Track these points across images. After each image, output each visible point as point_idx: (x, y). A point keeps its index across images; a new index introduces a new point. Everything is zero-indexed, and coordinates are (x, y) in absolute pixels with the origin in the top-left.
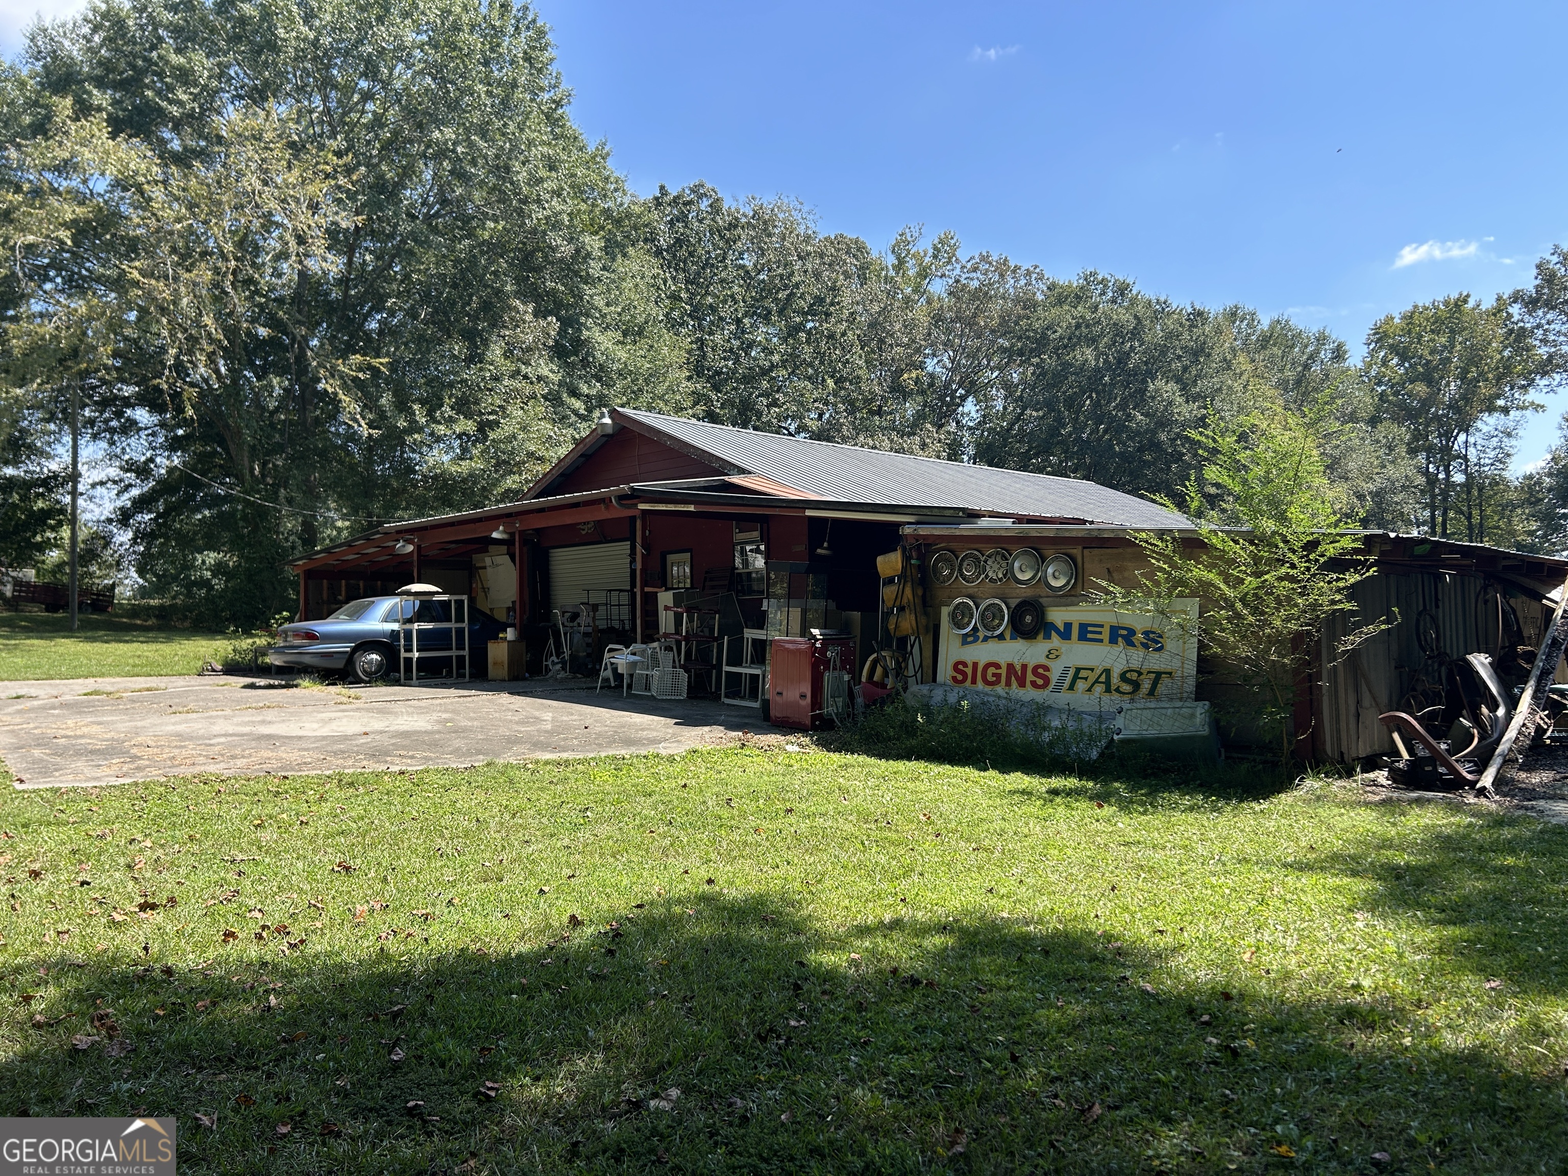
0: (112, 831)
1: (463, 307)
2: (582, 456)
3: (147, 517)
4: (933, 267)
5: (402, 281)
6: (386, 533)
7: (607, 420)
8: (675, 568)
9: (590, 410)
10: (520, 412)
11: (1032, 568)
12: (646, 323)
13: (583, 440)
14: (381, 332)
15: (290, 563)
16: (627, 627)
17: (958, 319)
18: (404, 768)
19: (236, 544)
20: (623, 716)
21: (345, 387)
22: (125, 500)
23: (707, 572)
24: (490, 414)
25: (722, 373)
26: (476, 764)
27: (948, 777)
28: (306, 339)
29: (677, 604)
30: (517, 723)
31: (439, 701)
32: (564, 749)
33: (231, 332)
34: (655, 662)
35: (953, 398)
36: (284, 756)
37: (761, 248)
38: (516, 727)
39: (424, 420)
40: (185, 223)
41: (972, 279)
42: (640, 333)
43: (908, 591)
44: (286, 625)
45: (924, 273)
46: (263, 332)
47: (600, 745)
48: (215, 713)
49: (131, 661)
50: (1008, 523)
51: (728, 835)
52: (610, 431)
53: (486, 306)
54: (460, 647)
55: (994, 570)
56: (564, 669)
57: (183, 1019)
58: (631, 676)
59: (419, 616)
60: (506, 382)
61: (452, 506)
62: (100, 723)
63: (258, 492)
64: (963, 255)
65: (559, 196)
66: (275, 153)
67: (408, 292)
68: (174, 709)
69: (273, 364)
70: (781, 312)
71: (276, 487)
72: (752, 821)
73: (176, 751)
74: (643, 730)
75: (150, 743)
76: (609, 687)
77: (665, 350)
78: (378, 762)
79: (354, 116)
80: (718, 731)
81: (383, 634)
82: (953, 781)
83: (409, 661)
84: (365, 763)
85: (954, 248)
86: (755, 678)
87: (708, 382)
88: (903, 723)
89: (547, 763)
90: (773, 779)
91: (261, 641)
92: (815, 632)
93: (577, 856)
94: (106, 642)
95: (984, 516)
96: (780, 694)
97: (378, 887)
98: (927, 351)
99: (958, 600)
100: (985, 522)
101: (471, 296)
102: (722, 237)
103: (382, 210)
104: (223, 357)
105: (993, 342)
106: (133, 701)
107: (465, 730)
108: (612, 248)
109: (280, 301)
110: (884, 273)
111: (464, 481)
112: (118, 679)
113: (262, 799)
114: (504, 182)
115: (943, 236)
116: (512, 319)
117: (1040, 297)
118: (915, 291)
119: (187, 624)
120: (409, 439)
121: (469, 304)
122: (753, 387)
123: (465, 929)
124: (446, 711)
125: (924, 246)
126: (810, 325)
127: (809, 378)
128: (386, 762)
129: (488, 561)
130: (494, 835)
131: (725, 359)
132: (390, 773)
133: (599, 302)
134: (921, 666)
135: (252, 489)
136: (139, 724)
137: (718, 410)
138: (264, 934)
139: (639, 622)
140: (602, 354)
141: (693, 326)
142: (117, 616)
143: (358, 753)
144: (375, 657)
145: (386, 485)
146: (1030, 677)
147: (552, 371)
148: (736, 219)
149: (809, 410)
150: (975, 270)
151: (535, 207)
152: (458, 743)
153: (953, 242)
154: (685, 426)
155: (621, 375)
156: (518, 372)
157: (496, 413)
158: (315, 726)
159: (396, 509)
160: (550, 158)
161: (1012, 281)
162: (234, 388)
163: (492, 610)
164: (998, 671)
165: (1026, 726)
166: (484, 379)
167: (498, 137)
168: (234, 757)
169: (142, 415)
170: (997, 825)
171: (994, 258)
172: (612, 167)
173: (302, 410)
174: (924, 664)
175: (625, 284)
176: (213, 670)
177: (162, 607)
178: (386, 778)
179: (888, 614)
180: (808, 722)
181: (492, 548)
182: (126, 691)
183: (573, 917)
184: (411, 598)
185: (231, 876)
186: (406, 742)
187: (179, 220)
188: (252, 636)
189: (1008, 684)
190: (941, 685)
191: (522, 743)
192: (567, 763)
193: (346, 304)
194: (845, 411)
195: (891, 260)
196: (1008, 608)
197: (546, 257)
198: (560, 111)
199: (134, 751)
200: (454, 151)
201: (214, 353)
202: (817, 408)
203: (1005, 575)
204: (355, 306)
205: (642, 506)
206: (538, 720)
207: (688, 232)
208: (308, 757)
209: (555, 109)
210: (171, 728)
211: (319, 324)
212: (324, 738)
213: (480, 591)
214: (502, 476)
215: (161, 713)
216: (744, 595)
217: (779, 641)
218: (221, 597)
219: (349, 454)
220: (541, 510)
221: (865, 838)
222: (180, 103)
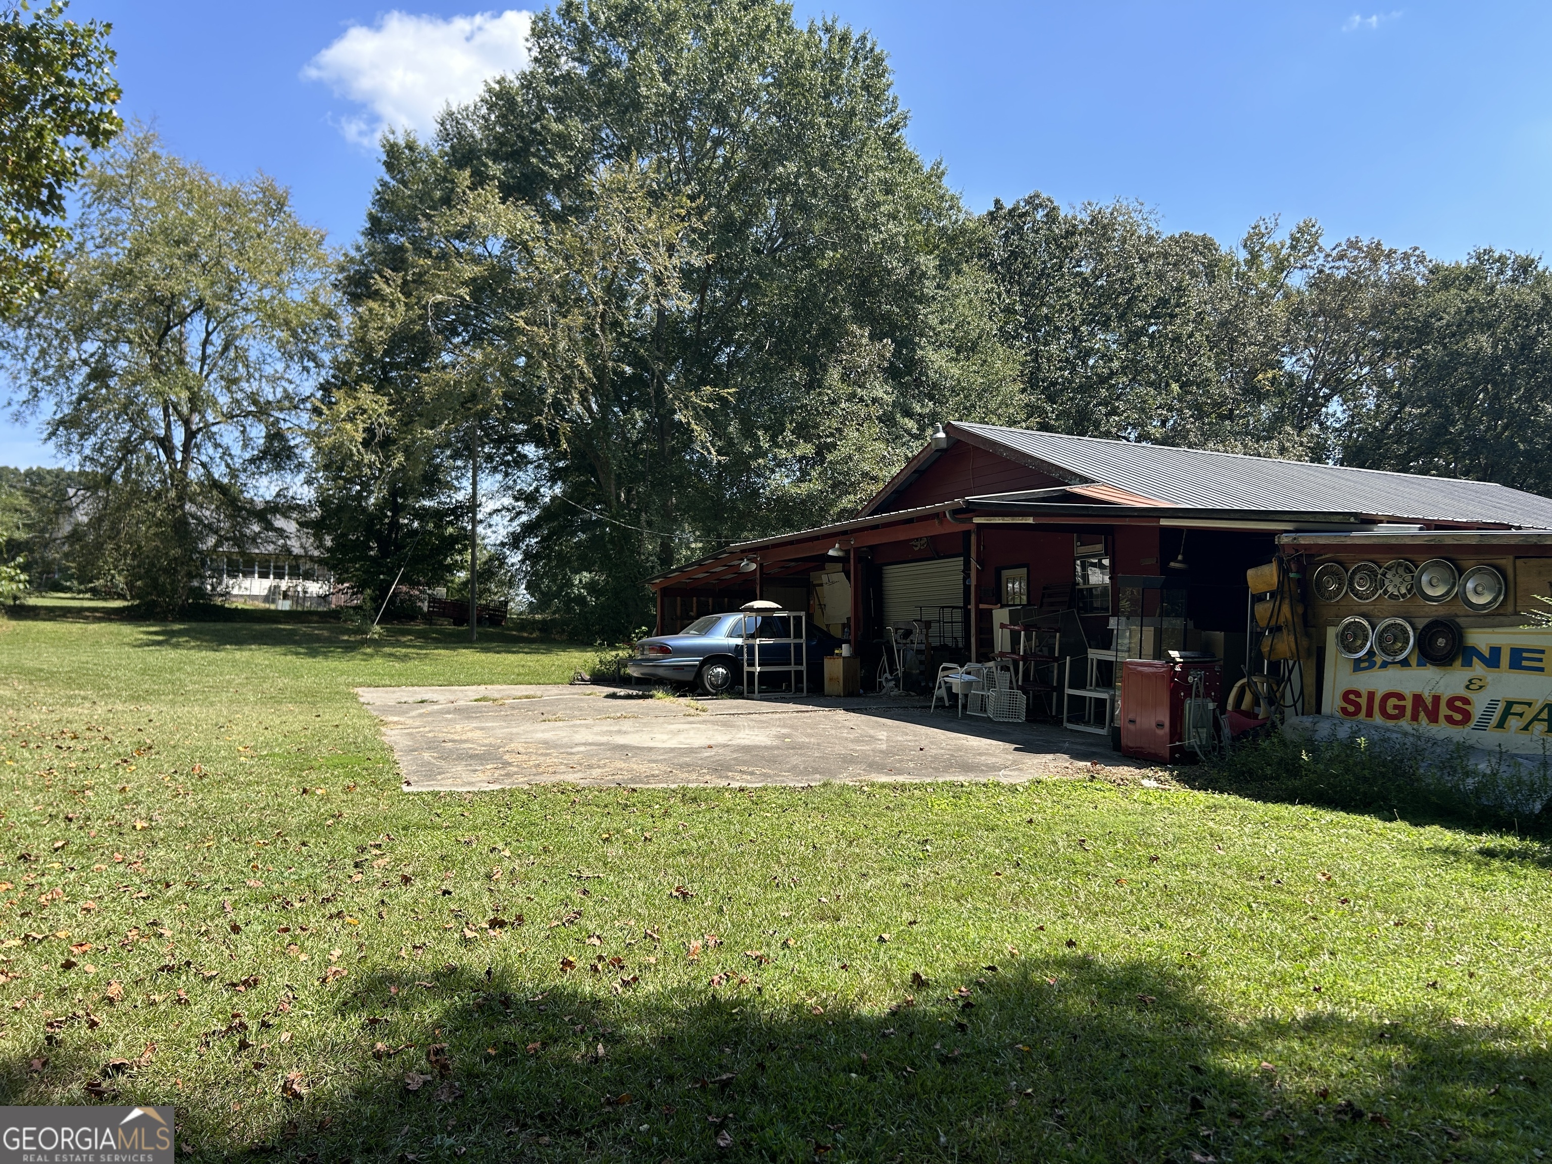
0: (477, 838)
1: (804, 335)
2: (915, 472)
3: (534, 541)
4: (1292, 259)
5: (748, 315)
6: (731, 553)
7: (941, 435)
8: (1010, 585)
9: (922, 429)
10: (856, 434)
11: (1445, 582)
12: (980, 337)
13: (915, 457)
14: (730, 364)
15: (649, 581)
16: (960, 645)
17: (1322, 311)
18: (744, 785)
19: (606, 565)
20: (959, 739)
21: (697, 417)
22: (515, 527)
23: (1045, 588)
24: (827, 436)
25: (1057, 383)
26: (813, 784)
27: (1344, 826)
28: (664, 374)
29: (1012, 622)
30: (852, 741)
31: (778, 716)
32: (900, 772)
33: (600, 372)
34: (991, 682)
35: (1316, 396)
36: (635, 767)
37: (1100, 254)
38: (851, 746)
39: (767, 445)
40: (562, 274)
41: (1338, 268)
42: (973, 349)
43: (1286, 609)
44: (645, 639)
45: (1281, 266)
46: (628, 370)
47: (936, 769)
48: (578, 722)
49: (516, 670)
50: (1414, 529)
51: (1085, 884)
52: (944, 445)
53: (825, 333)
54: (799, 662)
55: (1395, 585)
56: (897, 686)
57: (515, 1062)
58: (966, 696)
59: (761, 632)
60: (843, 405)
61: (792, 527)
62: (482, 729)
63: (624, 517)
64: (1326, 243)
65: (894, 219)
66: (637, 202)
67: (754, 324)
68: (544, 717)
69: (637, 399)
70: (1121, 317)
71: (638, 511)
72: (1112, 869)
73: (542, 758)
74: (980, 754)
75: (522, 750)
76: (944, 707)
77: (999, 364)
78: (721, 777)
79: (706, 162)
80: (1063, 760)
81: (728, 648)
82: (1352, 832)
83: (751, 674)
84: (708, 777)
85: (1316, 236)
86: (1101, 703)
87: (1042, 393)
88: (1282, 759)
89: (883, 786)
90: (1130, 818)
91: (623, 654)
92: (1175, 654)
93: (918, 898)
94: (498, 652)
95: (1381, 522)
96: (1132, 721)
97: (714, 918)
98: (1284, 349)
99: (1349, 620)
100: (1382, 530)
101: (811, 324)
102: (1059, 246)
103: (731, 248)
104: (594, 394)
105: (1363, 335)
106: (513, 708)
107: (802, 746)
108: (947, 266)
109: (642, 340)
110: (1234, 269)
111: (803, 502)
112: (505, 687)
113: (612, 811)
114: (843, 210)
115: (1302, 224)
116: (849, 344)
117: (1420, 282)
118: (1272, 285)
119: (565, 637)
120: (753, 464)
121: (809, 332)
122: (1091, 397)
123: (801, 979)
124: (784, 726)
125: (1281, 237)
126: (1152, 329)
127: (1151, 384)
128: (727, 777)
129: (825, 578)
130: (830, 865)
131: (1061, 369)
132: (731, 789)
133: (933, 320)
134: (1302, 692)
135: (618, 513)
136: (514, 730)
137: (1053, 422)
138: (600, 967)
139: (973, 640)
140: (936, 372)
141: (1028, 338)
142: (509, 629)
143: (702, 767)
144: (721, 670)
145: (734, 508)
146: (1444, 710)
147: (887, 393)
148: (1074, 226)
149: (1151, 418)
150: (1341, 257)
151: (871, 231)
152: (795, 760)
153: (1314, 230)
154: (1022, 437)
155: (953, 391)
156: (854, 395)
157: (832, 435)
158: (665, 737)
159: (742, 531)
160: (886, 182)
161: (1387, 267)
162: (602, 422)
163: (828, 626)
164: (1402, 703)
165: (1441, 769)
166: (822, 402)
167: (837, 166)
168: (590, 767)
169: (530, 450)
170: (1420, 893)
171: (1365, 243)
172: (948, 185)
173: (662, 440)
174: (1305, 691)
175: (958, 301)
176: (583, 680)
177: (544, 621)
178: (726, 794)
179: (1258, 636)
180: (1166, 753)
181: (828, 565)
182: (509, 697)
183: (916, 976)
184: (754, 614)
185: (577, 896)
186: (747, 757)
187: (557, 271)
188: (617, 649)
189: (1415, 718)
190: (1328, 717)
191: (857, 763)
192: (903, 787)
193: (699, 340)
194: (1191, 416)
195: (1242, 255)
196: (1414, 629)
197: (881, 281)
198: (897, 135)
199: (506, 757)
200: (796, 184)
201: (586, 390)
202: (1161, 415)
203: (1409, 591)
204: (706, 340)
205: (977, 520)
206: (873, 739)
207: (1023, 244)
208: (656, 768)
209: (892, 133)
210: (540, 736)
211: (676, 359)
212: (672, 750)
213: (817, 607)
214: (838, 497)
215: (534, 720)
216: (1086, 612)
217: (1131, 663)
218: (592, 613)
219: (701, 479)
220: (875, 527)
221: (1251, 899)
222: (558, 166)
